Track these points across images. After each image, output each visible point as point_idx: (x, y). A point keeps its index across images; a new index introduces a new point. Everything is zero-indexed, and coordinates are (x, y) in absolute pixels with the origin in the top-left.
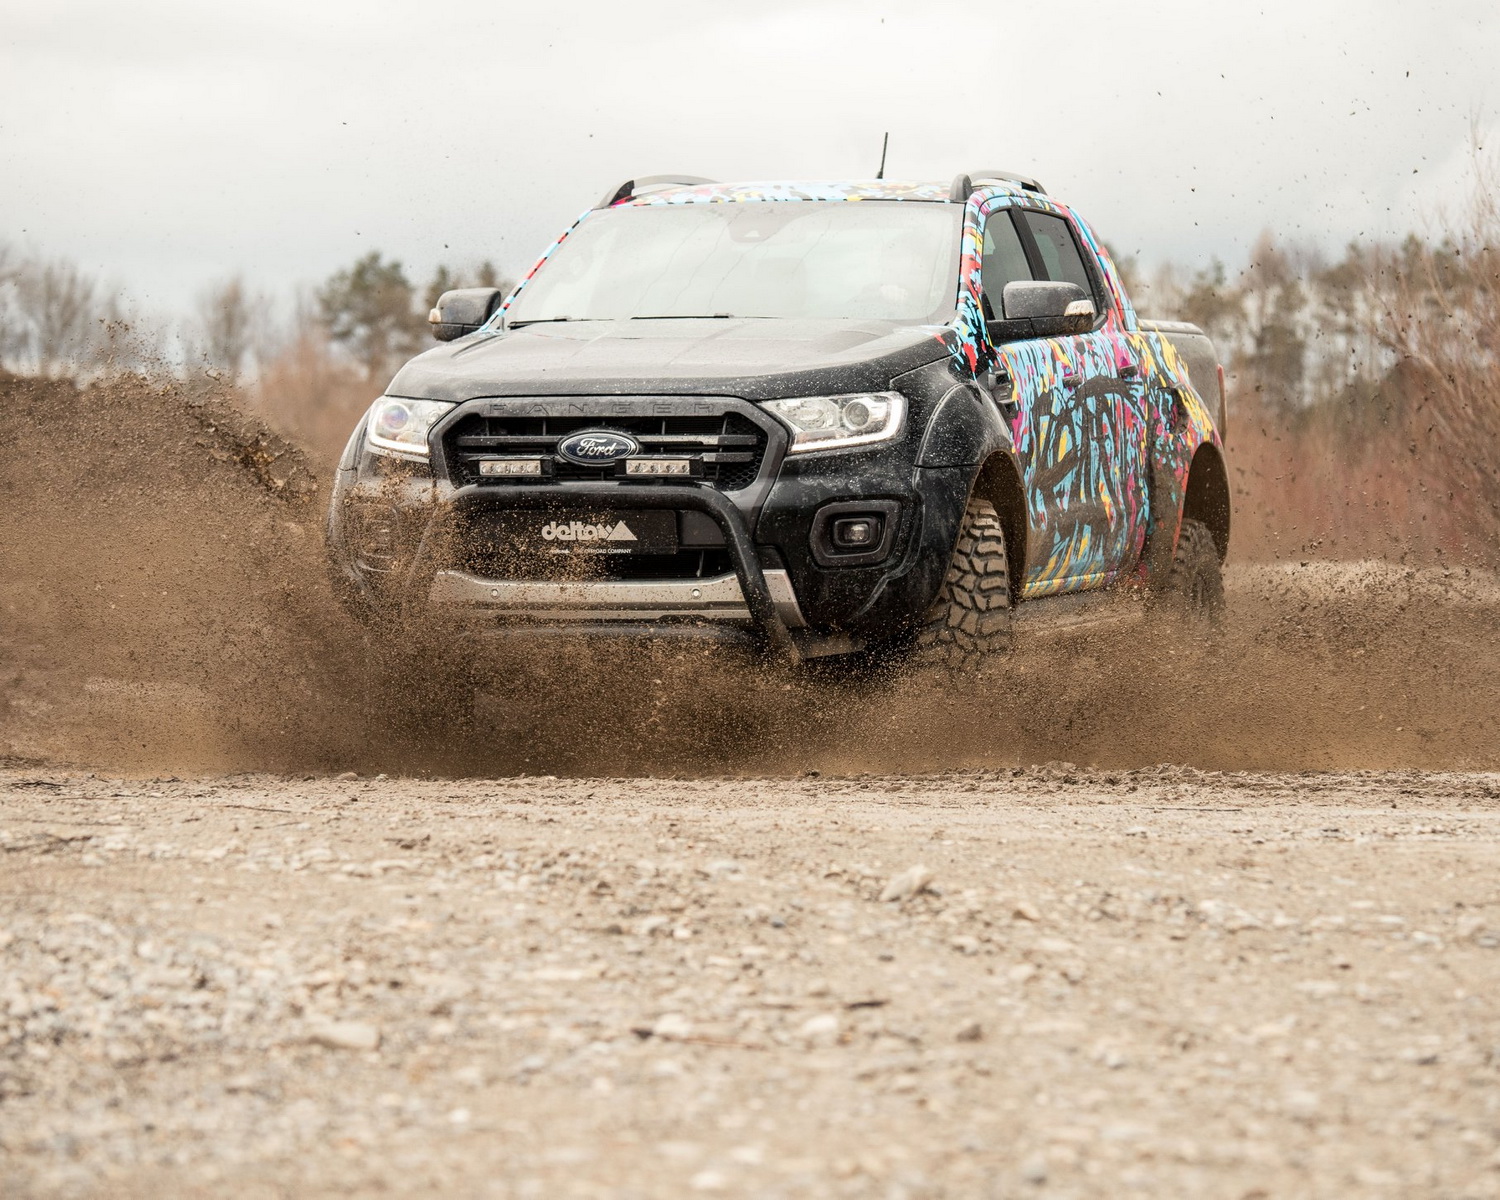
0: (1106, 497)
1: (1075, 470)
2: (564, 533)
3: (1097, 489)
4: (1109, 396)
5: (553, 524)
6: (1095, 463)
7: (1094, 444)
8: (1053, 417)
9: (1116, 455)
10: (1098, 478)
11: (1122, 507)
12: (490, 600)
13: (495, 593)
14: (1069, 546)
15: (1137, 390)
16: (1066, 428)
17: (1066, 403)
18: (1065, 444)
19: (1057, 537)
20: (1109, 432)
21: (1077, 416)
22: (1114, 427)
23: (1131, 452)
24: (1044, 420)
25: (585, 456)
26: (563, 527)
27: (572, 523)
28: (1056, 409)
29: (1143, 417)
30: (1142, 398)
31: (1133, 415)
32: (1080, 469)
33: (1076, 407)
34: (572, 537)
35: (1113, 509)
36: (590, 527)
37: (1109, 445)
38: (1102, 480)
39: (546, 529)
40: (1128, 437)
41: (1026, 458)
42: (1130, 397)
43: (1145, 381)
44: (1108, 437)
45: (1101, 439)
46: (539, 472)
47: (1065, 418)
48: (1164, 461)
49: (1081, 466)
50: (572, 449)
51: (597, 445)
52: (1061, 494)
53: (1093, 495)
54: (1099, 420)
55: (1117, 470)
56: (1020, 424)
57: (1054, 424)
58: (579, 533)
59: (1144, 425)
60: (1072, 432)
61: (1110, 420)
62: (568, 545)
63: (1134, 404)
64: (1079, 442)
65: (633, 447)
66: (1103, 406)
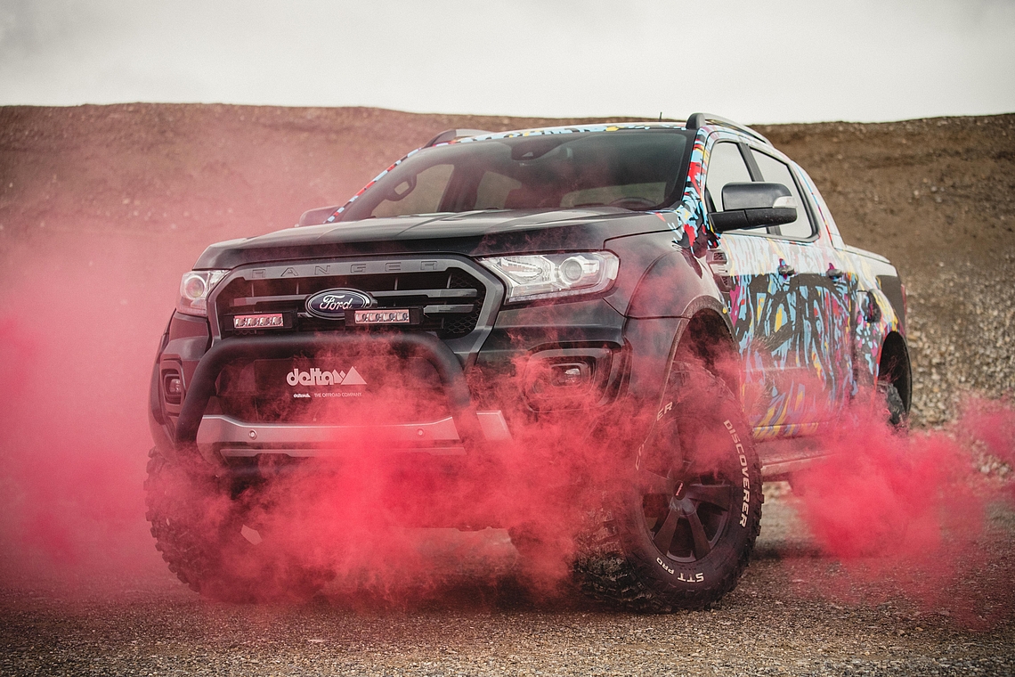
0: (818, 364)
1: (790, 340)
2: (305, 379)
3: (810, 357)
4: (819, 289)
5: (296, 370)
6: (808, 338)
7: (806, 322)
8: (769, 296)
9: (826, 334)
10: (811, 347)
11: (832, 374)
12: (249, 441)
13: (253, 435)
14: (785, 399)
15: (842, 288)
16: (781, 306)
17: (782, 287)
18: (781, 319)
19: (775, 392)
20: (820, 315)
21: (791, 299)
22: (823, 313)
23: (837, 333)
24: (761, 297)
25: (327, 311)
26: (304, 374)
27: (312, 370)
28: (772, 289)
29: (847, 310)
30: (846, 295)
31: (840, 306)
32: (795, 340)
33: (790, 291)
34: (312, 383)
35: (823, 373)
36: (327, 373)
37: (820, 325)
38: (814, 350)
39: (290, 375)
40: (835, 321)
41: (744, 326)
42: (837, 293)
43: (849, 285)
44: (818, 319)
45: (813, 320)
46: (281, 325)
47: (780, 298)
48: (863, 342)
49: (795, 338)
50: (316, 306)
51: (337, 300)
52: (778, 358)
53: (807, 362)
54: (811, 306)
55: (826, 344)
56: (737, 296)
57: (771, 301)
58: (318, 378)
59: (848, 315)
60: (787, 310)
61: (820, 308)
62: (309, 389)
63: (840, 298)
64: (793, 318)
65: (368, 302)
66: (813, 295)
